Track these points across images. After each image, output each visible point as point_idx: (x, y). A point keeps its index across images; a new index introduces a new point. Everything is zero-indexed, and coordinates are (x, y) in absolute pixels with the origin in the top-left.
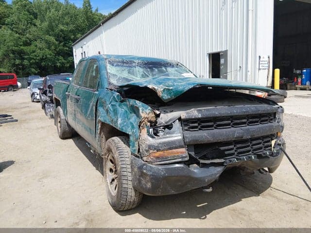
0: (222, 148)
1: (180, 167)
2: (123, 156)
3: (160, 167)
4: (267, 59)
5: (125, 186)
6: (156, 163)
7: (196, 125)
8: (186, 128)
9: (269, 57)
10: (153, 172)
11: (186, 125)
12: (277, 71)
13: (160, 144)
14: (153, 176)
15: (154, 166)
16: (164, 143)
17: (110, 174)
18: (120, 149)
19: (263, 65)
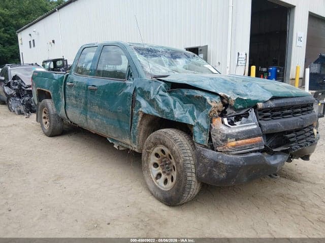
0: (288, 136)
1: (258, 156)
2: (184, 148)
3: (238, 157)
4: (244, 56)
5: (189, 178)
6: (236, 152)
7: (268, 114)
8: (260, 118)
9: (246, 54)
10: (231, 162)
11: (260, 115)
12: (253, 68)
13: (239, 132)
14: (231, 165)
15: (231, 156)
16: (243, 132)
17: (154, 169)
18: (178, 141)
19: (241, 62)
